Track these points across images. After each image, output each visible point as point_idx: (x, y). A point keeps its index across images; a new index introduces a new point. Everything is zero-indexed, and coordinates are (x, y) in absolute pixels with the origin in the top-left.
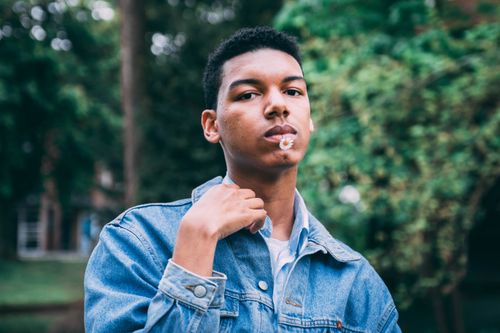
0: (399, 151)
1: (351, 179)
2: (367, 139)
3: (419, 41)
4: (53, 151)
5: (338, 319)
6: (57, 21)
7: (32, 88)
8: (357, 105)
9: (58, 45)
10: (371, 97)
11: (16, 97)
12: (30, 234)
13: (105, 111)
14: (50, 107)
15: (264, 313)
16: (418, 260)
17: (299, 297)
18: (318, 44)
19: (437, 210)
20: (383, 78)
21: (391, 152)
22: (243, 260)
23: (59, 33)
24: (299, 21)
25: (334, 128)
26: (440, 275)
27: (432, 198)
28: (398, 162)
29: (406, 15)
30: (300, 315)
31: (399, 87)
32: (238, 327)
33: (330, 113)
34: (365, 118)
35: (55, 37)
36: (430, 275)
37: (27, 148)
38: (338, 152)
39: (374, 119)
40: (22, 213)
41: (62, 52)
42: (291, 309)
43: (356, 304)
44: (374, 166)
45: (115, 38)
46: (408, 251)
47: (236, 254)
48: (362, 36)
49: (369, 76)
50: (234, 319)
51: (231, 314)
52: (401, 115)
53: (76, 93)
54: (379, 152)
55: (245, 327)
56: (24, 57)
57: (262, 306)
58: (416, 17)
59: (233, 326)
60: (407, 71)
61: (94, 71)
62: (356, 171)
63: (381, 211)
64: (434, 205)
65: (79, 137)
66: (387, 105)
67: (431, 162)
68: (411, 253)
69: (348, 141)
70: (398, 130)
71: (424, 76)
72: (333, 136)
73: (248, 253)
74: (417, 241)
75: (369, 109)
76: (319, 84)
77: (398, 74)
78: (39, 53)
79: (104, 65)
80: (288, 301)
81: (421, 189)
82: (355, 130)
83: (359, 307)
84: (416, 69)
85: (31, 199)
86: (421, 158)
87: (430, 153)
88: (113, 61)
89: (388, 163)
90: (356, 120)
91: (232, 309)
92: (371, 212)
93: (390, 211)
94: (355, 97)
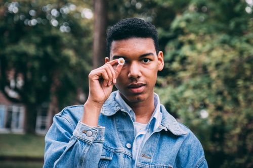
0: (230, 93)
1: (205, 106)
2: (214, 86)
3: (244, 38)
4: (57, 81)
5: (170, 165)
6: (64, 17)
7: (49, 49)
8: (210, 68)
9: (64, 29)
10: (218, 65)
11: (41, 53)
12: (43, 122)
13: (84, 63)
14: (57, 59)
15: (127, 159)
16: (235, 149)
17: (151, 153)
18: (192, 37)
19: (247, 125)
20: (224, 56)
21: (226, 93)
22: (121, 132)
23: (64, 24)
24: (183, 25)
25: (198, 80)
26: (246, 157)
27: (245, 118)
28: (229, 98)
29: (238, 25)
30: (149, 163)
31: (232, 61)
32: (111, 165)
33: (197, 72)
34: (214, 75)
35: (62, 25)
36: (241, 157)
37: (44, 79)
38: (199, 92)
39: (218, 76)
40: (39, 112)
41: (65, 33)
42: (145, 159)
43: (182, 158)
44: (217, 100)
45: (92, 27)
46: (230, 144)
47: (118, 129)
48: (215, 35)
49: (217, 54)
50: (110, 161)
51: (108, 158)
52: (232, 75)
53: (70, 53)
54: (220, 93)
55: (115, 166)
56: (47, 34)
57: (126, 156)
58: (243, 27)
59: (109, 165)
60: (237, 53)
61: (80, 43)
62: (207, 101)
63: (219, 123)
64: (245, 122)
65: (70, 75)
66: (226, 70)
67: (245, 100)
68: (232, 145)
69: (205, 86)
70: (230, 83)
71: (245, 56)
72: (197, 84)
73: (123, 128)
74: (235, 139)
75: (216, 72)
76: (192, 57)
77: (232, 55)
78: (54, 32)
79: (85, 41)
80: (143, 156)
81: (240, 113)
82: (209, 81)
83: (183, 159)
84: (241, 52)
85: (44, 105)
86: (241, 97)
87: (246, 96)
88: (89, 39)
89: (224, 99)
90: (209, 76)
91: (109, 156)
92: (214, 123)
93: (223, 123)
94: (210, 64)
